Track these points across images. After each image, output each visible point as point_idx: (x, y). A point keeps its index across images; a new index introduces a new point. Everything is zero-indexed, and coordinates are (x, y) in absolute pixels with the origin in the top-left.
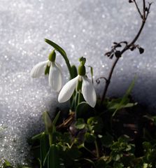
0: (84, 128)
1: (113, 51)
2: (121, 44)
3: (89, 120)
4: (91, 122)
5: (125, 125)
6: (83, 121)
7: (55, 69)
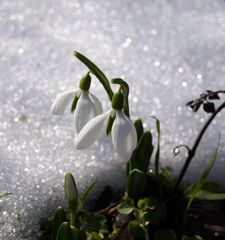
2: (220, 95)
3: (140, 202)
4: (143, 205)
5: (206, 226)
6: (133, 202)
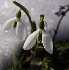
0: (41, 65)
1: (60, 11)
7: (21, 24)
